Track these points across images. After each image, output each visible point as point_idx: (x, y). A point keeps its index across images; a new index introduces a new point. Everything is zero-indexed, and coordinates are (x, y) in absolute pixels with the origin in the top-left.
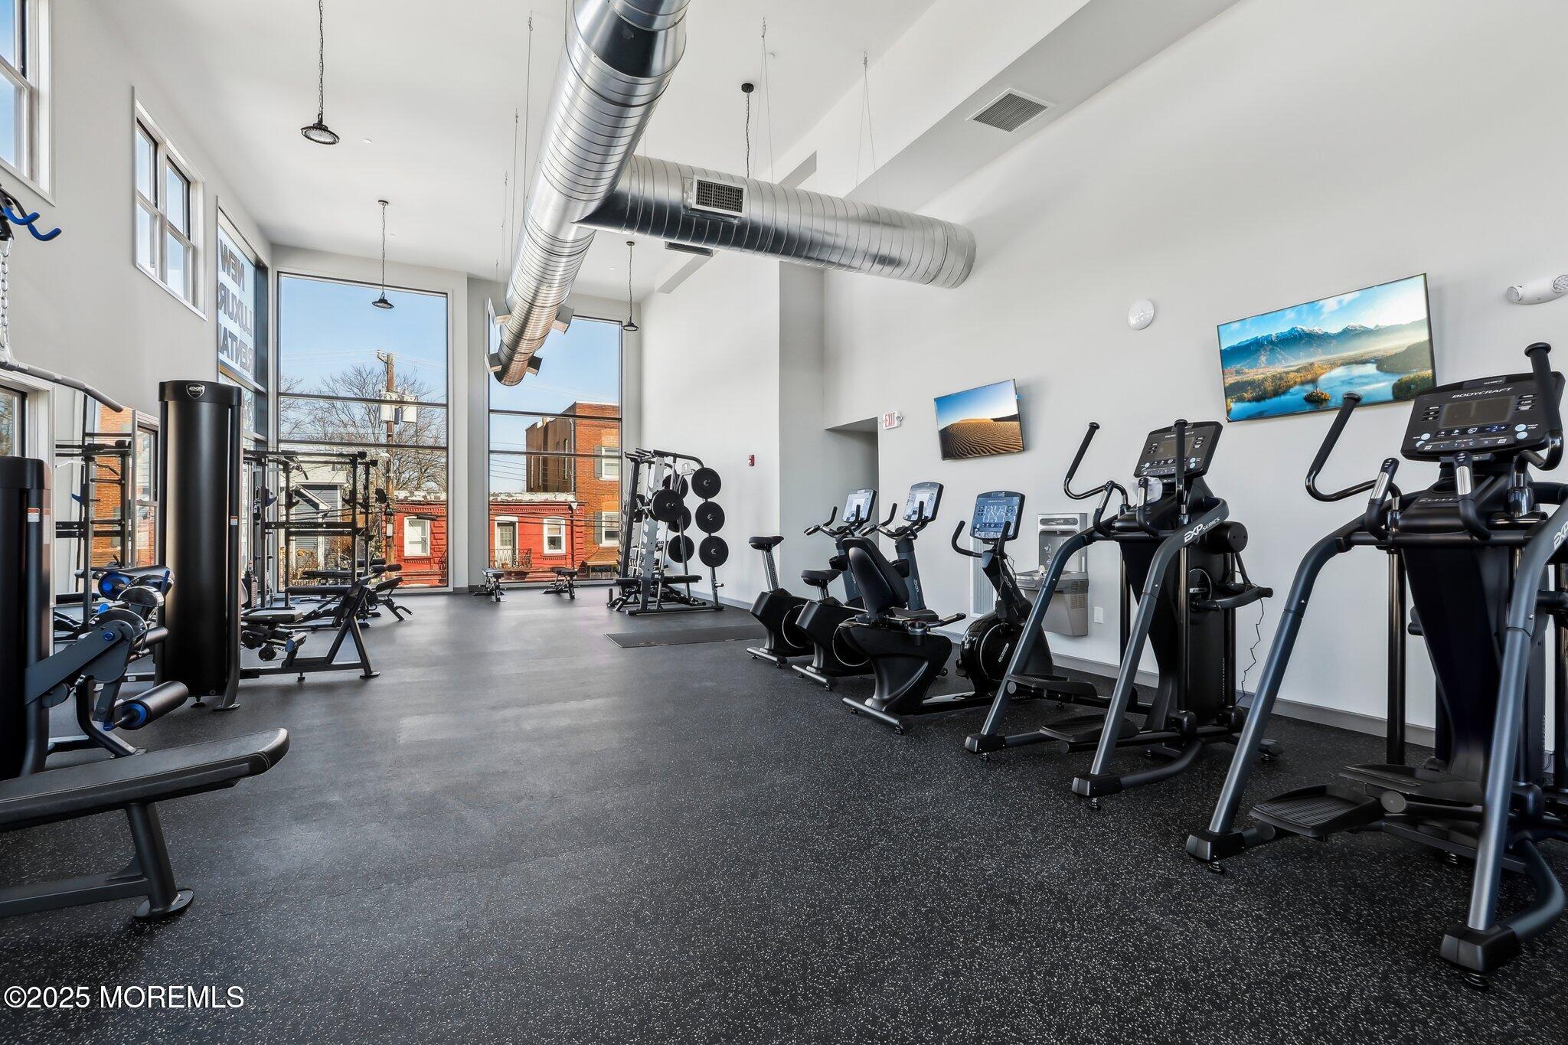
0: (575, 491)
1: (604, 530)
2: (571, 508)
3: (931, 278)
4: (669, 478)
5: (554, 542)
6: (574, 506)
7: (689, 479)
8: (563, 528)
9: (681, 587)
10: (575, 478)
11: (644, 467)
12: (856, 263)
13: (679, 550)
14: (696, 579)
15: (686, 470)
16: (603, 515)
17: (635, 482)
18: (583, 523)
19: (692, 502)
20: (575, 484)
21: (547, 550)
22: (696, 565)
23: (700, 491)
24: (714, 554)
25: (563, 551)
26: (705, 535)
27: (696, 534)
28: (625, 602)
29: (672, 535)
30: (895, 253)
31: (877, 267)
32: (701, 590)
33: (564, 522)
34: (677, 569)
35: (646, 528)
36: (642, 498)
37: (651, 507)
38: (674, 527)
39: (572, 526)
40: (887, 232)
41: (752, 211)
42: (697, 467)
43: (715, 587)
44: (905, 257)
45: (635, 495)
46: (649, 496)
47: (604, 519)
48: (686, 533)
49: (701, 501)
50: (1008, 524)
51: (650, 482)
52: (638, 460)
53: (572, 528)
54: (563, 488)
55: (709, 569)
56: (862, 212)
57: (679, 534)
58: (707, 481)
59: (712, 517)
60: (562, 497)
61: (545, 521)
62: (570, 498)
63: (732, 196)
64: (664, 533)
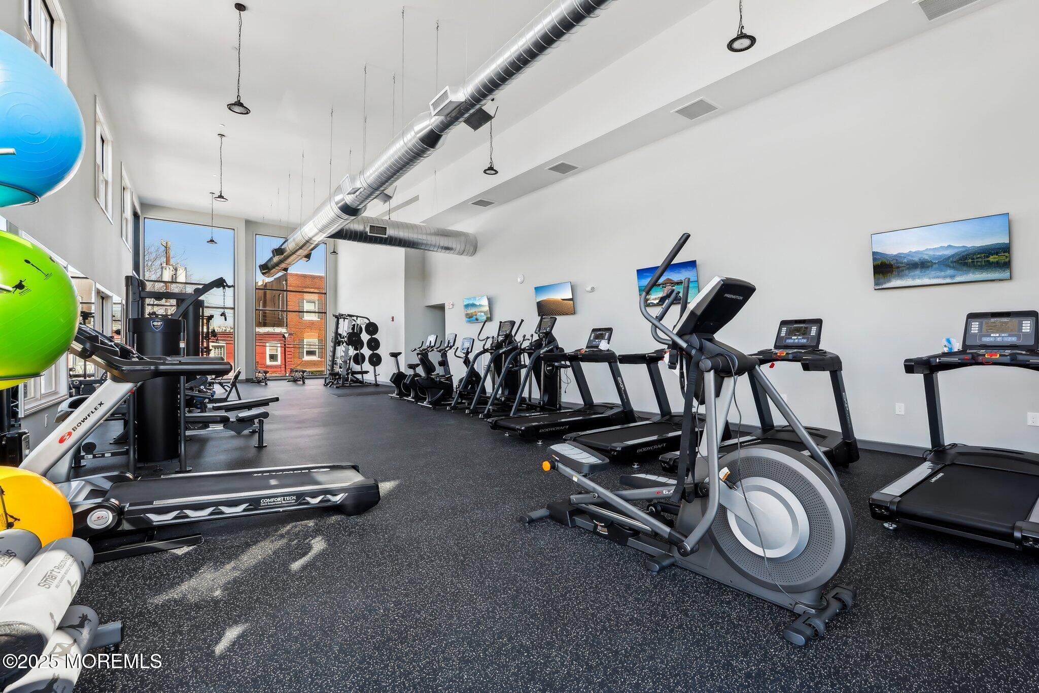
0: (287, 326)
1: (305, 350)
2: (284, 337)
3: (461, 253)
4: (354, 325)
5: (273, 357)
6: (286, 335)
7: (363, 327)
8: (279, 349)
9: (359, 376)
10: (287, 319)
11: (341, 321)
12: (436, 249)
13: (359, 359)
14: (366, 372)
15: (362, 323)
16: (305, 340)
17: (337, 328)
18: (292, 346)
19: (365, 337)
20: (287, 322)
21: (268, 362)
22: (367, 366)
23: (368, 332)
24: (376, 360)
25: (279, 363)
26: (371, 352)
27: (366, 352)
28: (333, 384)
29: (356, 352)
30: (450, 246)
31: (444, 251)
32: (369, 378)
33: (279, 345)
34: (357, 368)
35: (344, 349)
36: (340, 335)
37: (346, 339)
38: (356, 349)
39: (284, 348)
40: (446, 238)
41: (390, 232)
42: (368, 322)
43: (375, 376)
44: (454, 246)
45: (337, 334)
46: (345, 334)
47: (305, 343)
48: (361, 351)
49: (369, 337)
50: (468, 348)
51: (345, 328)
52: (338, 317)
53: (285, 348)
54: (279, 324)
55: (373, 367)
56: (433, 231)
57: (358, 352)
58: (372, 328)
59: (374, 344)
60: (278, 330)
61: (267, 344)
62: (283, 330)
63: (384, 230)
64: (352, 352)
